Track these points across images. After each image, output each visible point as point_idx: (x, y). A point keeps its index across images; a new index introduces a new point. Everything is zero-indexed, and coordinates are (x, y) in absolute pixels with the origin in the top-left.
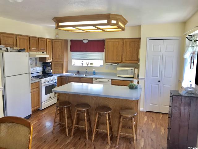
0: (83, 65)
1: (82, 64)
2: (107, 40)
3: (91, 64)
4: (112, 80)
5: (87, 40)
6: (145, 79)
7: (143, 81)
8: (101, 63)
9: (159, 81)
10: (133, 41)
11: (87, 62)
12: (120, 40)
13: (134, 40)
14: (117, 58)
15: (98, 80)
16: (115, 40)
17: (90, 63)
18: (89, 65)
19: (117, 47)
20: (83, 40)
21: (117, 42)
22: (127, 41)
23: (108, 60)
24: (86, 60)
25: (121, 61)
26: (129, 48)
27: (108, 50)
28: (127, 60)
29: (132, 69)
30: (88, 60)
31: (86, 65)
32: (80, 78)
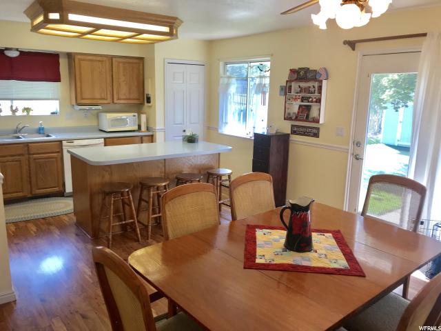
0: (2, 114)
2: (79, 57)
3: (27, 110)
4: (105, 139)
5: (17, 50)
6: (165, 129)
7: (163, 133)
8: (54, 106)
9: (184, 131)
10: (129, 63)
11: (12, 107)
12: (105, 58)
13: (131, 61)
14: (103, 95)
15: (76, 143)
16: (94, 58)
17: (20, 109)
18: (19, 113)
19: (99, 72)
20: (7, 49)
21: (99, 61)
22: (119, 62)
23: (82, 99)
24: (9, 101)
25: (109, 100)
26: (124, 75)
27: (80, 78)
28: (121, 99)
29: (134, 116)
30: (14, 101)
31: (10, 113)
32: (27, 145)
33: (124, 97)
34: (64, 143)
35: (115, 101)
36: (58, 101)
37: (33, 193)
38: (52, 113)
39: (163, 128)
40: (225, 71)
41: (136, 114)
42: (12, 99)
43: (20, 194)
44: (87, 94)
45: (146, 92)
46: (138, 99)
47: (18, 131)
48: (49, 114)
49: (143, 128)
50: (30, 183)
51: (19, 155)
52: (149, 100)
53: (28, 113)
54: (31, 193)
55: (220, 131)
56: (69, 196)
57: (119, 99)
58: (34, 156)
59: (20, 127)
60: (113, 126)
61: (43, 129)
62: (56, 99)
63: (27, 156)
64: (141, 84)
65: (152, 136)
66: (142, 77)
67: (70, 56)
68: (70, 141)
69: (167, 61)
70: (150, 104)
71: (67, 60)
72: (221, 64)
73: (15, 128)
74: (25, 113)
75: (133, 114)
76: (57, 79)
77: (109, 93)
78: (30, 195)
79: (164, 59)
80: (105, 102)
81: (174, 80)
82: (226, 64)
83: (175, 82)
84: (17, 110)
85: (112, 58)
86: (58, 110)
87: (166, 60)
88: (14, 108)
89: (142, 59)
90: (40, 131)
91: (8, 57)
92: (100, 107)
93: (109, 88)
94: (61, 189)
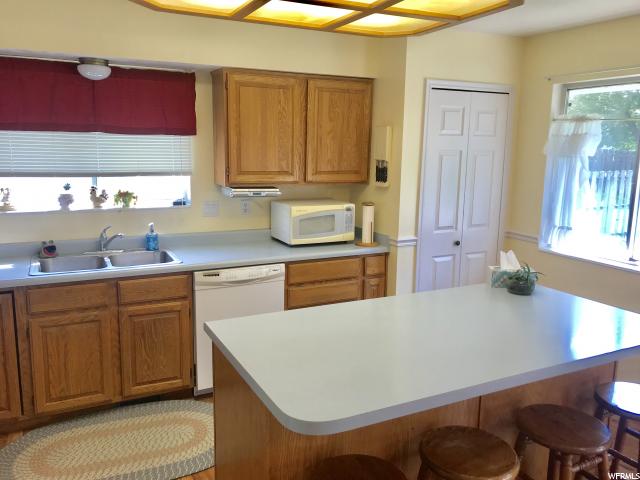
0: (72, 207)
1: (66, 200)
2: (237, 77)
3: (124, 196)
4: (288, 264)
5: (106, 63)
6: (416, 240)
9: (457, 243)
10: (343, 91)
11: (93, 190)
12: (292, 81)
13: (345, 86)
14: (284, 164)
15: (225, 275)
19: (280, 112)
20: (83, 61)
21: (280, 87)
22: (321, 90)
23: (241, 173)
24: (90, 179)
25: (297, 176)
26: (331, 120)
27: (238, 126)
28: (320, 173)
29: (348, 209)
30: (99, 179)
31: (89, 205)
32: (115, 283)
33: (330, 169)
34: (198, 276)
35: (310, 178)
36: (188, 178)
37: (126, 393)
38: (175, 204)
39: (413, 238)
40: (564, 104)
41: (352, 206)
42: (95, 175)
43: (98, 398)
44: (251, 162)
45: (375, 156)
46: (356, 172)
47: (102, 244)
48: (169, 204)
49: (367, 237)
50: (121, 371)
51: (97, 308)
52: (382, 175)
53: (126, 203)
54: (121, 393)
55: (542, 245)
56: (206, 396)
57: (317, 172)
58: (131, 308)
59: (109, 234)
60: (302, 234)
61: (156, 238)
62: (185, 173)
63: (114, 309)
64: (365, 140)
65: (386, 255)
66: (367, 122)
67: (218, 76)
68: (212, 271)
69: (432, 83)
70: (386, 184)
71: (210, 87)
72: (556, 88)
73: (97, 236)
74: (120, 205)
75: (346, 206)
76: (188, 128)
77: (296, 159)
78: (118, 399)
79: (425, 80)
80: (290, 179)
81: (443, 128)
82: (567, 88)
83: (444, 132)
84: (104, 196)
85: (306, 79)
86: (189, 198)
87: (429, 82)
88: (98, 193)
89: (369, 81)
90: (150, 244)
91: (87, 80)
92: (277, 192)
93: (299, 149)
94: (188, 382)
